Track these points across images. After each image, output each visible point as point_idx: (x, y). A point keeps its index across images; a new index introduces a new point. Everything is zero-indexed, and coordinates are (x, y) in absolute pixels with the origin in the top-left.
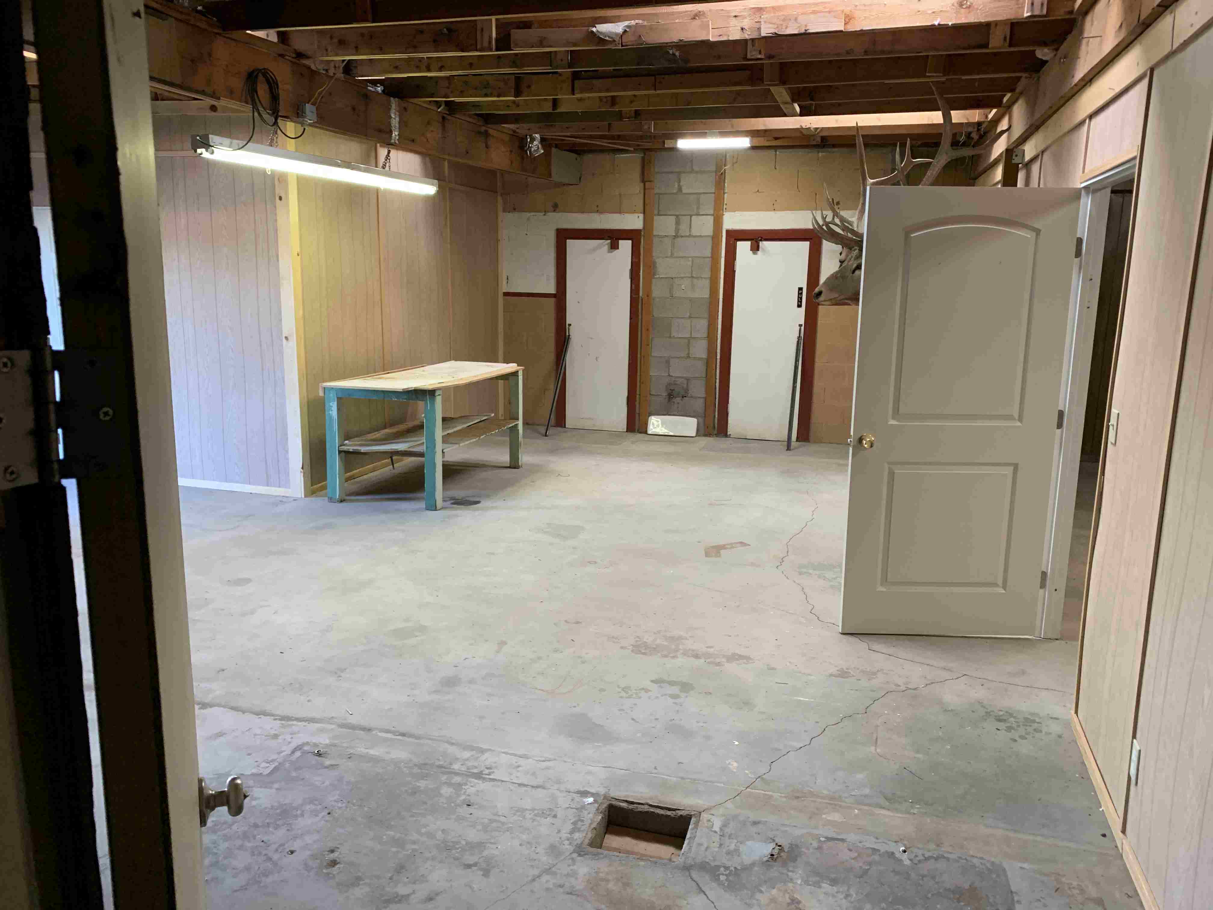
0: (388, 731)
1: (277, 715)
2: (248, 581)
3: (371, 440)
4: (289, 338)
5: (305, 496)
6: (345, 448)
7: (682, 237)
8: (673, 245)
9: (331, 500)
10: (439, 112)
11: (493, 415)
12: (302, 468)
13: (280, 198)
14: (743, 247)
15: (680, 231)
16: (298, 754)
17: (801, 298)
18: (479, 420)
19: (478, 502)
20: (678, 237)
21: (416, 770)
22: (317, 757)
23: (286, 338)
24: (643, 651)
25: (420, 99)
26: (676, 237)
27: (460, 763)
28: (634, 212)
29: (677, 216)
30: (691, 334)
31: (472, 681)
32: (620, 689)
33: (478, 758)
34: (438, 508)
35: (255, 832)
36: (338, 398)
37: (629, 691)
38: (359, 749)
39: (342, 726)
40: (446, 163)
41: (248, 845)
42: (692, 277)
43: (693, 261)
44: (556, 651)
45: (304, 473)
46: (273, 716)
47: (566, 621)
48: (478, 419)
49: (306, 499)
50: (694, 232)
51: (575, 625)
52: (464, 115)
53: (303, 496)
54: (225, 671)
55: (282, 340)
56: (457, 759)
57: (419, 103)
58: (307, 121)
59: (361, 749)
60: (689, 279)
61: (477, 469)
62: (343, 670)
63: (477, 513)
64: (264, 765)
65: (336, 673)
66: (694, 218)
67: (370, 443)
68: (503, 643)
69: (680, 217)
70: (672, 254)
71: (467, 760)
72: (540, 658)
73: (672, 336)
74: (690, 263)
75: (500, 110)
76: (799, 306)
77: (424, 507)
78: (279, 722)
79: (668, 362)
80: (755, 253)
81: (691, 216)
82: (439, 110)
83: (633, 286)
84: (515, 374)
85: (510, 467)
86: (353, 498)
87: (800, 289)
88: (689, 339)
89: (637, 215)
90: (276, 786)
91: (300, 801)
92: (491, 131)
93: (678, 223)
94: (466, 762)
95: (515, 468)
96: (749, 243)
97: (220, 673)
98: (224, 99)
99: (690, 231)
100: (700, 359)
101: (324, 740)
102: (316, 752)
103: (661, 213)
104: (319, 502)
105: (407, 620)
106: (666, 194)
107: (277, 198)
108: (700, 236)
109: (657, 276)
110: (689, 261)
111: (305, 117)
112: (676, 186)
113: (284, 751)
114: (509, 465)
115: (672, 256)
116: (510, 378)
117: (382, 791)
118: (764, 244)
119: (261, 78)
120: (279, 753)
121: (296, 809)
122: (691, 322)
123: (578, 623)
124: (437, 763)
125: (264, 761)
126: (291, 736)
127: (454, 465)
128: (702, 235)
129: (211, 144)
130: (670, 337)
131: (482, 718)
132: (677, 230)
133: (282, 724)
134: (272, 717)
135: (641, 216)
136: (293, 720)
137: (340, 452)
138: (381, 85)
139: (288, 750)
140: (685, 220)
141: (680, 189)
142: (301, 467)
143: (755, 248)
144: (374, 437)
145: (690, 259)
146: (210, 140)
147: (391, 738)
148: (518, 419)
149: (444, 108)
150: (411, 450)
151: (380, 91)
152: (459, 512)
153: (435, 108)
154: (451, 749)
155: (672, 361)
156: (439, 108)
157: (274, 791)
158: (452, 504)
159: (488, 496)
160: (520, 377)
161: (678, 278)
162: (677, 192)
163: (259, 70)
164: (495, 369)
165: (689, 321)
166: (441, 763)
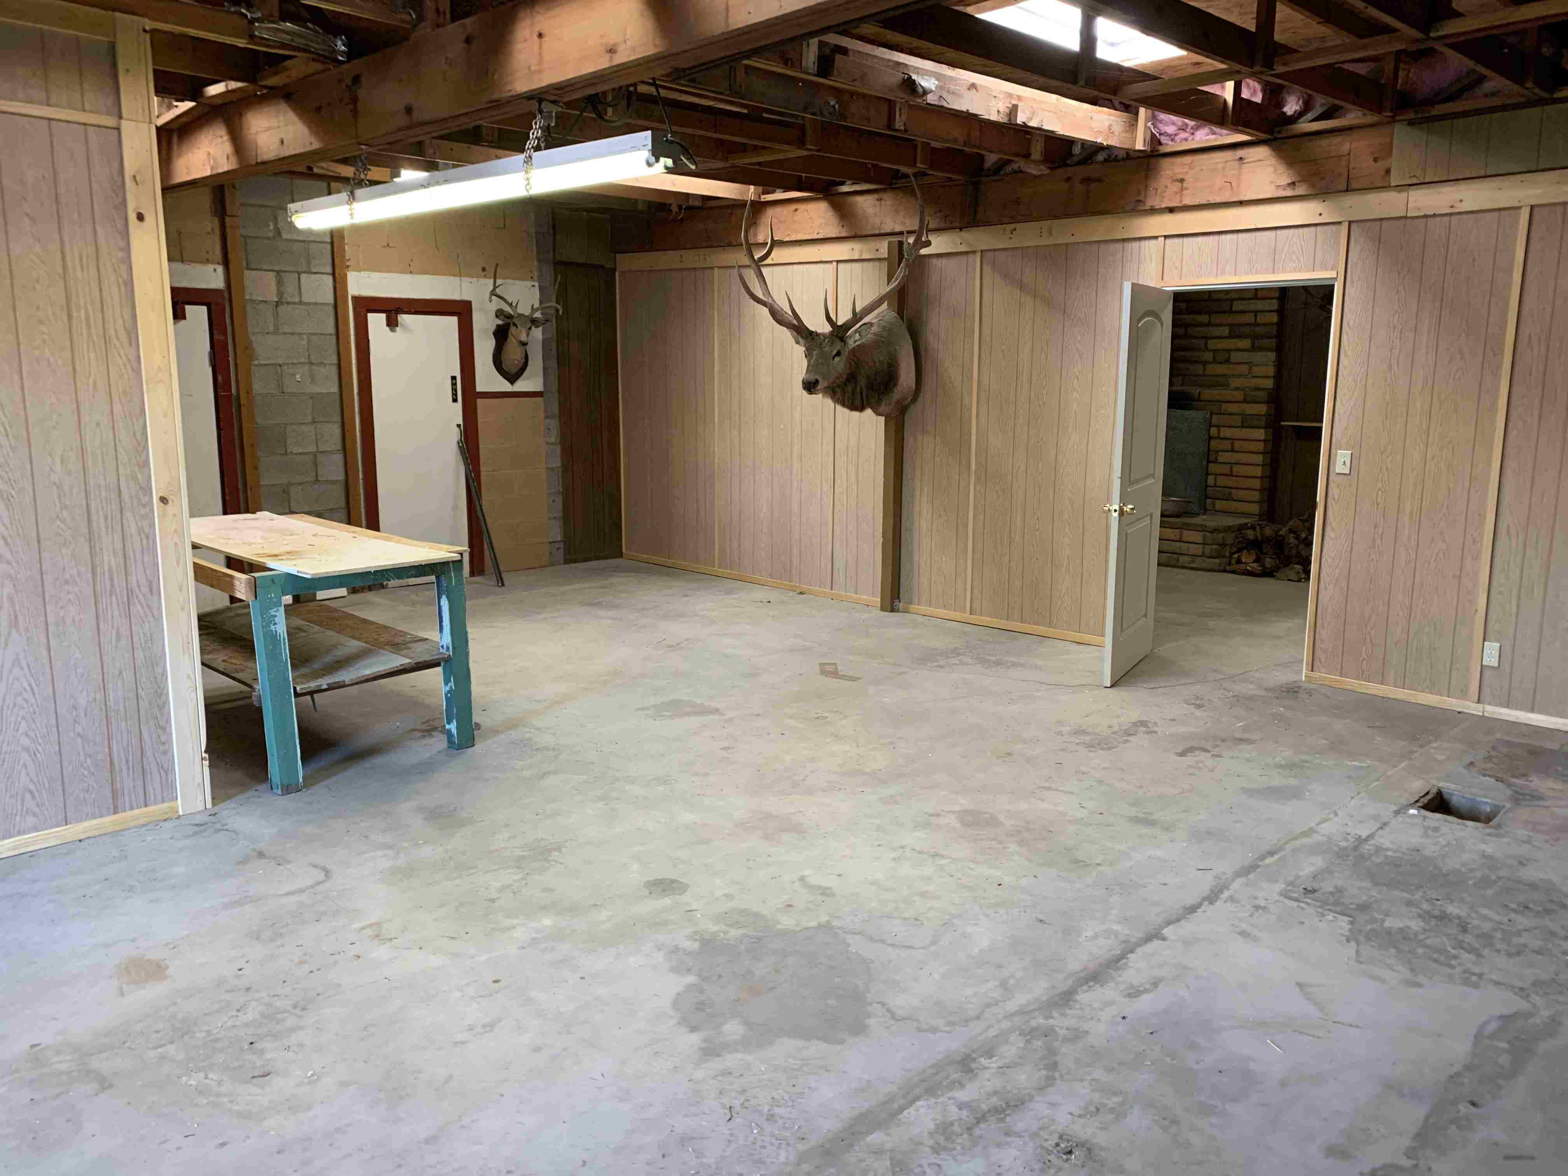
7: (288, 303)
8: (276, 316)
14: (376, 321)
15: (285, 296)
17: (456, 390)
20: (282, 303)
26: (277, 304)
28: (208, 261)
29: (278, 272)
30: (317, 446)
42: (311, 363)
43: (309, 341)
50: (305, 299)
60: (306, 368)
66: (303, 277)
69: (283, 274)
70: (276, 328)
73: (288, 451)
74: (305, 342)
76: (455, 400)
79: (286, 491)
80: (393, 330)
81: (299, 274)
83: (220, 378)
87: (454, 378)
88: (315, 455)
89: (211, 267)
93: (280, 282)
96: (383, 316)
99: (300, 295)
100: (333, 482)
103: (253, 266)
106: (257, 238)
108: (316, 304)
109: (256, 362)
110: (303, 339)
112: (272, 227)
115: (276, 332)
118: (404, 318)
122: (315, 428)
128: (319, 301)
130: (286, 454)
132: (280, 294)
135: (220, 269)
140: (290, 280)
141: (278, 233)
143: (392, 323)
145: (305, 336)
155: (293, 491)
161: (288, 364)
162: (274, 237)
165: (312, 428)
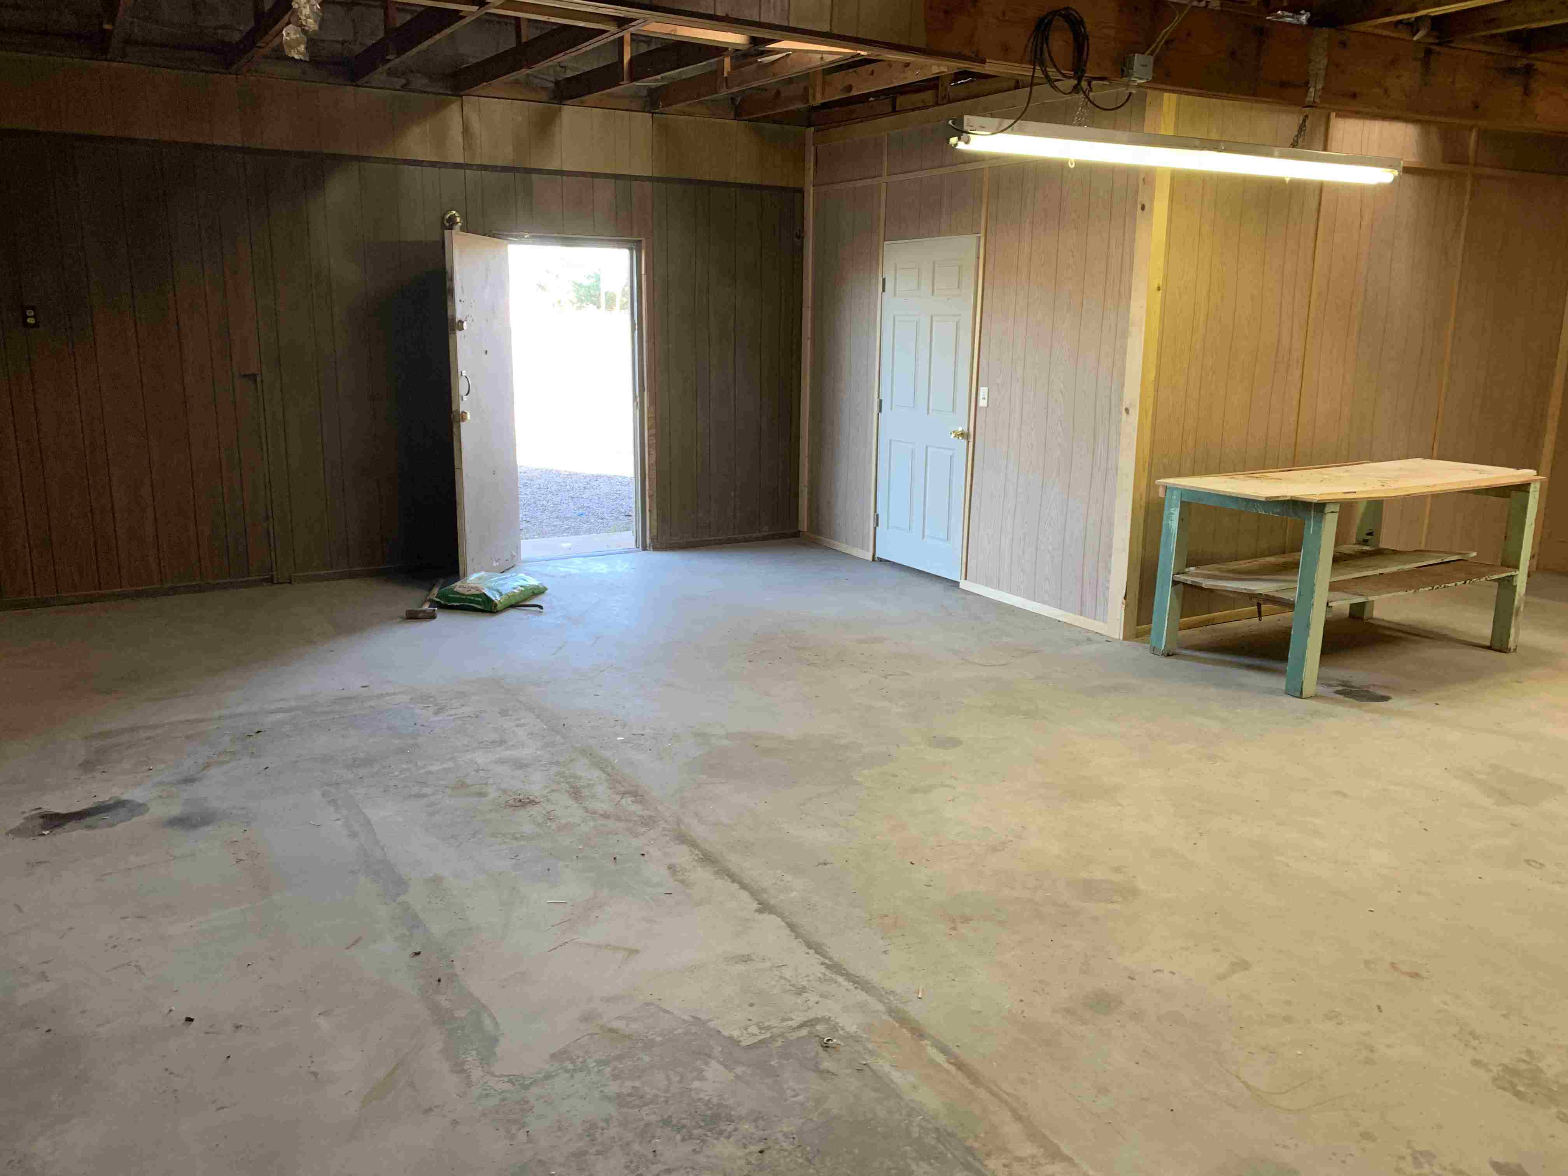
0: (944, 1050)
1: (831, 959)
2: (955, 743)
3: (1229, 571)
4: (1131, 410)
5: (1125, 638)
6: (1182, 578)
9: (1154, 650)
10: (1418, 42)
11: (1474, 554)
12: (1125, 598)
13: (1143, 208)
16: (804, 1032)
18: (1439, 561)
19: (1385, 699)
21: (930, 1139)
22: (820, 1049)
23: (1127, 410)
24: (1521, 1088)
25: (1368, 23)
27: (1004, 1161)
31: (1137, 1016)
32: (1409, 1151)
33: (1039, 1164)
34: (1304, 695)
35: (659, 1132)
36: (1182, 502)
37: (1426, 1166)
38: (881, 1062)
39: (892, 1011)
40: (1474, 135)
41: (636, 1147)
44: (1331, 1016)
45: (1127, 606)
46: (824, 956)
47: (1393, 964)
48: (1438, 557)
49: (1126, 642)
51: (1408, 978)
52: (1473, 40)
53: (1121, 638)
54: (828, 866)
55: (1121, 413)
56: (1006, 1150)
57: (1369, 30)
58: (1135, 81)
59: (883, 1065)
61: (1427, 640)
62: (966, 920)
63: (1368, 716)
64: (754, 1029)
65: (954, 921)
67: (1231, 575)
68: (1243, 965)
71: (1020, 1160)
72: (1288, 1019)
75: (1534, 21)
77: (1284, 688)
78: (823, 969)
82: (1415, 38)
84: (1523, 488)
85: (1489, 648)
86: (1188, 652)
90: (739, 1070)
91: (743, 1112)
92: (1538, 65)
94: (1015, 1164)
95: (1500, 651)
97: (820, 866)
98: (990, 61)
101: (849, 1024)
102: (825, 1040)
104: (1138, 650)
105: (1117, 870)
107: (1139, 207)
111: (1131, 75)
113: (792, 1020)
114: (1488, 643)
116: (1513, 493)
117: (856, 1151)
119: (1059, 22)
120: (783, 1020)
121: (730, 1120)
123: (1415, 975)
124: (970, 1142)
125: (757, 1024)
126: (817, 998)
127: (1389, 629)
129: (966, 128)
131: (1103, 1090)
133: (824, 974)
134: (822, 959)
136: (842, 975)
137: (1175, 583)
138: (1306, 11)
139: (798, 1018)
142: (1124, 595)
144: (1237, 567)
146: (965, 123)
147: (939, 1065)
148: (1516, 567)
149: (1427, 35)
150: (1277, 595)
151: (1305, 22)
152: (1339, 709)
153: (1408, 38)
154: (1011, 1129)
156: (1414, 35)
157: (731, 1076)
158: (1337, 692)
159: (1413, 692)
160: (1531, 495)
163: (1055, 13)
164: (1485, 476)
166: (976, 1145)
